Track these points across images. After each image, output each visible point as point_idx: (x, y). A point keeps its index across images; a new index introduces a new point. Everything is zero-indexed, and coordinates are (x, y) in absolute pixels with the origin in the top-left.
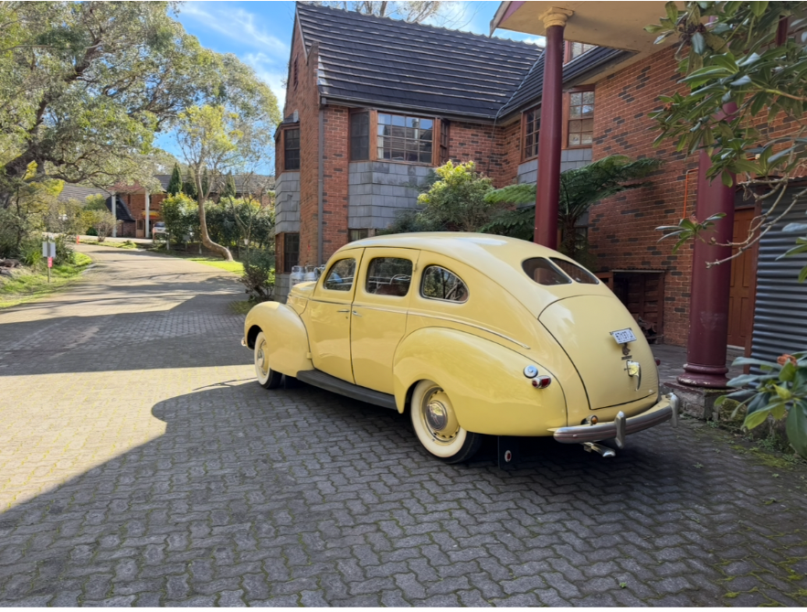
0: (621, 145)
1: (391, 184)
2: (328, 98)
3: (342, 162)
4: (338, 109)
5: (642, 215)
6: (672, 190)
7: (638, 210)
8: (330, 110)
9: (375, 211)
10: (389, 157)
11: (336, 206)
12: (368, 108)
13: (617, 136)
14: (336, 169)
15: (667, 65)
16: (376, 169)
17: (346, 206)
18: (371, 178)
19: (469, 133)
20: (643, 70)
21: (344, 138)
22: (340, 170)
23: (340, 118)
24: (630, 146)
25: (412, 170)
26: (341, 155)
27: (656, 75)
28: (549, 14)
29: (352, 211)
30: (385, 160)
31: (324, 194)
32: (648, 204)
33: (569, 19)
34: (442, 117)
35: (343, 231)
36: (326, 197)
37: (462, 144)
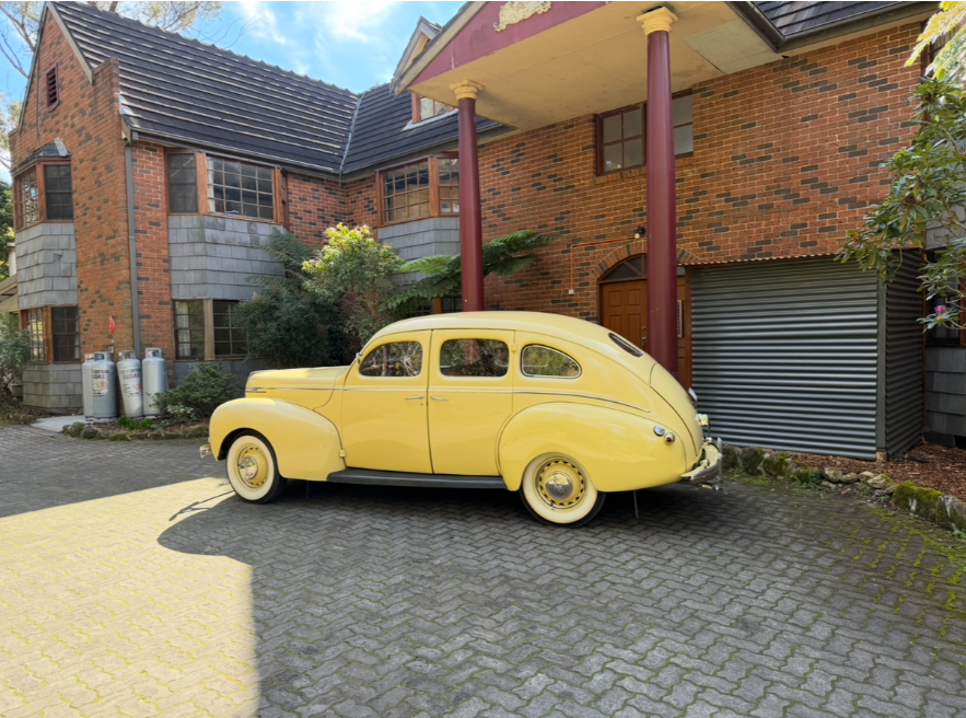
0: (498, 216)
1: (228, 244)
2: (140, 133)
3: (158, 214)
4: (150, 148)
5: (527, 285)
6: (558, 262)
7: (522, 280)
8: (139, 147)
9: (211, 277)
10: (223, 211)
11: (155, 270)
12: (191, 150)
13: (493, 208)
14: (151, 223)
15: (543, 144)
16: (209, 224)
17: (167, 271)
18: (203, 236)
19: (309, 186)
20: (517, 146)
21: (160, 183)
22: (157, 224)
23: (153, 159)
24: (509, 218)
25: (252, 227)
26: (157, 206)
27: (531, 152)
28: (463, 86)
29: (176, 277)
30: (219, 214)
31: (138, 255)
32: (533, 275)
33: (479, 93)
34: (281, 167)
35: (166, 303)
36: (141, 260)
37: (303, 199)
